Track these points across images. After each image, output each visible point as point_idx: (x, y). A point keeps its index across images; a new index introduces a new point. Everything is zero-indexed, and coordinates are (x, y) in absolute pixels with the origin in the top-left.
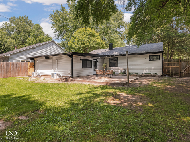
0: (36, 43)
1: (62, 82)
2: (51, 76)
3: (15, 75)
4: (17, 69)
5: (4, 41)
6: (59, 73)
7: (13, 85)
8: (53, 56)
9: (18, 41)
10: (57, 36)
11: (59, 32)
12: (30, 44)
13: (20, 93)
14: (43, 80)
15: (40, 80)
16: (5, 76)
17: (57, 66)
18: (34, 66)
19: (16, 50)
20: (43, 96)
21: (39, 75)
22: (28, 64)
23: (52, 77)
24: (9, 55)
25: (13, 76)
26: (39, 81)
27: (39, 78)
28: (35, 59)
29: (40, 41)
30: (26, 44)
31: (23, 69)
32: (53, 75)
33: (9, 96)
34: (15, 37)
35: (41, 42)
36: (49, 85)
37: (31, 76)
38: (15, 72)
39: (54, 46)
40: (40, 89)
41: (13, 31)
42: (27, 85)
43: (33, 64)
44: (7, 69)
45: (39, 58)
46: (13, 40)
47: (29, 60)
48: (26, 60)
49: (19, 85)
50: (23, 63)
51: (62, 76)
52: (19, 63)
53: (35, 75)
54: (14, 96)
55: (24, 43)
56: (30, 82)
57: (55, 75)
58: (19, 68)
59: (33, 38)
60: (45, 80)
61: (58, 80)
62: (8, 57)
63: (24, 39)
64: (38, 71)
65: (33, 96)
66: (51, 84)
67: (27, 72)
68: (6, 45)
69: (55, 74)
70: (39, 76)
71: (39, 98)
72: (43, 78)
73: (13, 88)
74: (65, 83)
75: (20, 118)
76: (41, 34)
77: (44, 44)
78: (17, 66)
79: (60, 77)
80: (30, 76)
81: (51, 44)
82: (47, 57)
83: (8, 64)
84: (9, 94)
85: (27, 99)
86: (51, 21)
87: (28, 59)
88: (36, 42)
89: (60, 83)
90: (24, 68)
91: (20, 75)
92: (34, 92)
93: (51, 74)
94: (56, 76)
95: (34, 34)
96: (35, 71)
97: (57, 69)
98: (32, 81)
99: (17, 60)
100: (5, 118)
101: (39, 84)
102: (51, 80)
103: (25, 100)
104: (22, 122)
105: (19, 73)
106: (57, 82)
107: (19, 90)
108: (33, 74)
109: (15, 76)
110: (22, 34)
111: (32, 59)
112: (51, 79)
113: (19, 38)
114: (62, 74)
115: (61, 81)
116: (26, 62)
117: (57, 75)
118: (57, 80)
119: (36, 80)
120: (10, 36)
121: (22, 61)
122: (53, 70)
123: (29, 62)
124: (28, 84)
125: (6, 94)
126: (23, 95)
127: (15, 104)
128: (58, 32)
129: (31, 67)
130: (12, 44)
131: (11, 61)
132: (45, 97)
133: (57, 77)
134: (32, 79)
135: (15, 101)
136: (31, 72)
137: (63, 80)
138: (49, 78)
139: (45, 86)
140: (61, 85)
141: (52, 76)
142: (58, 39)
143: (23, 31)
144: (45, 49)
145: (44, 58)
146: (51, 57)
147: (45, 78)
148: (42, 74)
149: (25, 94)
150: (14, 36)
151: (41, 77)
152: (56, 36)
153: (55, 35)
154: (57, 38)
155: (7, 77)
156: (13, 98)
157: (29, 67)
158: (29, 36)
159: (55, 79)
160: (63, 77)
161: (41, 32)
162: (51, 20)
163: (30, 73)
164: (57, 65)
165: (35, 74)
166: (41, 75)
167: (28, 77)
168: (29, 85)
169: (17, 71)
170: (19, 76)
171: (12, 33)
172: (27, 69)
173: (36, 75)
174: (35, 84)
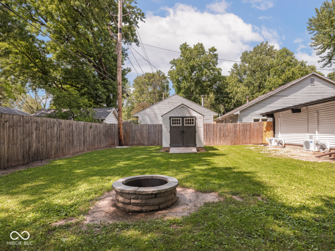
0: (280, 85)
1: (325, 161)
2: (302, 146)
3: (244, 142)
4: (248, 132)
5: (234, 92)
6: (321, 142)
7: (239, 156)
8: (308, 107)
9: (252, 88)
10: (327, 60)
11: (331, 49)
12: (270, 89)
13: (244, 168)
14: (286, 154)
15: (281, 152)
16: (233, 143)
17: (316, 125)
18: (273, 127)
19: (248, 104)
20: (275, 178)
21: (281, 144)
22: (263, 124)
23: (305, 149)
24: (238, 113)
25: (243, 144)
26: (279, 154)
27: (280, 149)
28: (276, 115)
29: (289, 80)
30: (265, 90)
31: (255, 133)
32: (307, 144)
33: (230, 168)
34: (248, 83)
35: (291, 81)
36: (293, 162)
37: (268, 145)
38: (245, 138)
39: (316, 83)
40: (274, 167)
41: (245, 74)
42: (257, 158)
43: (272, 124)
44: (235, 132)
45: (280, 113)
46: (245, 88)
47: (265, 118)
48: (261, 118)
49: (247, 156)
50: (257, 122)
51: (328, 147)
52: (250, 123)
53: (274, 144)
54: (236, 170)
55: (261, 89)
56: (263, 154)
57: (311, 144)
58: (250, 131)
59: (275, 77)
60: (289, 153)
61: (316, 155)
62: (237, 115)
63: (260, 83)
64: (281, 137)
65: (259, 175)
66: (298, 161)
67: (262, 137)
68: (236, 98)
69: (311, 142)
70: (281, 146)
71: (267, 180)
72: (288, 148)
73: (237, 160)
74: (330, 164)
75: (234, 197)
76: (289, 65)
77: (293, 84)
78: (248, 128)
79: (324, 149)
80: (266, 145)
81: (309, 80)
82: (296, 110)
83: (236, 125)
84: (231, 166)
85: (249, 177)
86: (312, 31)
87: (263, 116)
88: (280, 83)
89: (320, 162)
90: (257, 131)
91: (252, 142)
92: (262, 170)
93: (302, 143)
94: (313, 148)
95: (277, 69)
96: (274, 137)
97: (317, 132)
98: (267, 152)
99: (249, 119)
100: (220, 191)
101: (275, 159)
102: (302, 155)
103: (246, 177)
104: (235, 202)
105: (250, 138)
106: (313, 159)
107: (244, 164)
108: (271, 141)
109: (245, 144)
110: (258, 75)
111: (270, 115)
112: (303, 152)
113: (253, 82)
114: (328, 143)
115: (323, 158)
116: (260, 121)
117: (317, 144)
118: (314, 156)
119: (274, 152)
120: (242, 82)
121: (256, 120)
122: (308, 135)
123: (266, 120)
124: (258, 156)
125: (228, 166)
126: (246, 171)
127: (233, 179)
128: (328, 51)
129: (268, 130)
130: (245, 94)
131: (241, 121)
132: (278, 180)
133: (315, 148)
134: (268, 149)
135: (235, 176)
136: (268, 137)
137: (330, 156)
138: (298, 151)
139: (285, 163)
140: (321, 165)
141: (304, 146)
142: (329, 65)
143: (259, 70)
144: (295, 94)
145: (290, 111)
146: (305, 108)
147: (292, 150)
148: (286, 142)
149: (249, 170)
150: (246, 81)
151: (285, 147)
152: (324, 60)
153: (320, 59)
154: (326, 64)
155: (235, 144)
156: (234, 172)
157: (265, 129)
158: (269, 75)
159: (311, 154)
160: (331, 149)
161: (291, 61)
162: (312, 29)
163: (266, 138)
164: (316, 123)
165: (273, 141)
166: (285, 144)
167: (262, 145)
168: (260, 159)
169: (248, 136)
170: (250, 143)
171: (245, 77)
172: (262, 132)
173: (276, 144)
174: (269, 158)
